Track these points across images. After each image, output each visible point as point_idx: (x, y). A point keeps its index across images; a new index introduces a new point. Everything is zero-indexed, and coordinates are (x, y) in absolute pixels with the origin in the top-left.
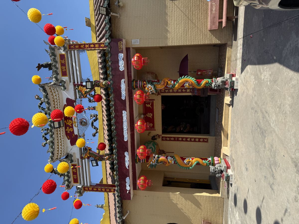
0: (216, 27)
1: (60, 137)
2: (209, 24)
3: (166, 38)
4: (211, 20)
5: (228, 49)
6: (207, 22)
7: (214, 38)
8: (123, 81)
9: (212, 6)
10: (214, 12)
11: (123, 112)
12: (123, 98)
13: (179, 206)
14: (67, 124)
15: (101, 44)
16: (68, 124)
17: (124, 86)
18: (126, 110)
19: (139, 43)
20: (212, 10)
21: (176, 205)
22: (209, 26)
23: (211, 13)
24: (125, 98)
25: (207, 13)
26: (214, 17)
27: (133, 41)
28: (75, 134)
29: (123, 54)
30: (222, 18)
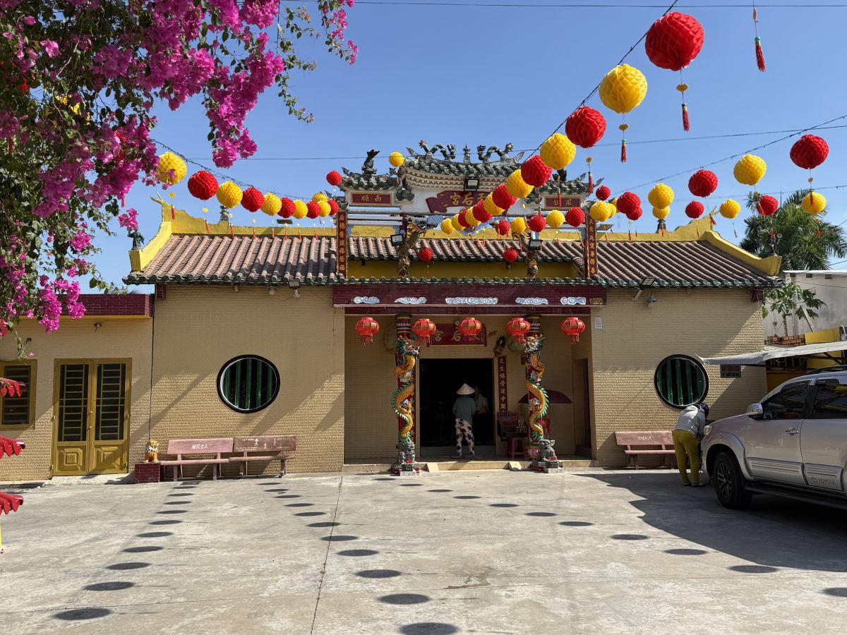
0: (620, 442)
1: (446, 183)
2: (624, 432)
3: (605, 369)
4: (629, 434)
5: (589, 462)
6: (626, 429)
7: (604, 440)
8: (545, 301)
9: (647, 435)
10: (639, 438)
11: (496, 299)
12: (518, 300)
13: (318, 393)
14: (466, 196)
15: (596, 269)
16: (466, 198)
17: (537, 302)
18: (498, 303)
19: (596, 328)
20: (642, 435)
21: (320, 385)
22: (621, 432)
23: (638, 435)
24: (519, 304)
25: (637, 429)
26: (632, 439)
27: (600, 319)
28: (448, 208)
29: (584, 304)
30: (631, 449)
